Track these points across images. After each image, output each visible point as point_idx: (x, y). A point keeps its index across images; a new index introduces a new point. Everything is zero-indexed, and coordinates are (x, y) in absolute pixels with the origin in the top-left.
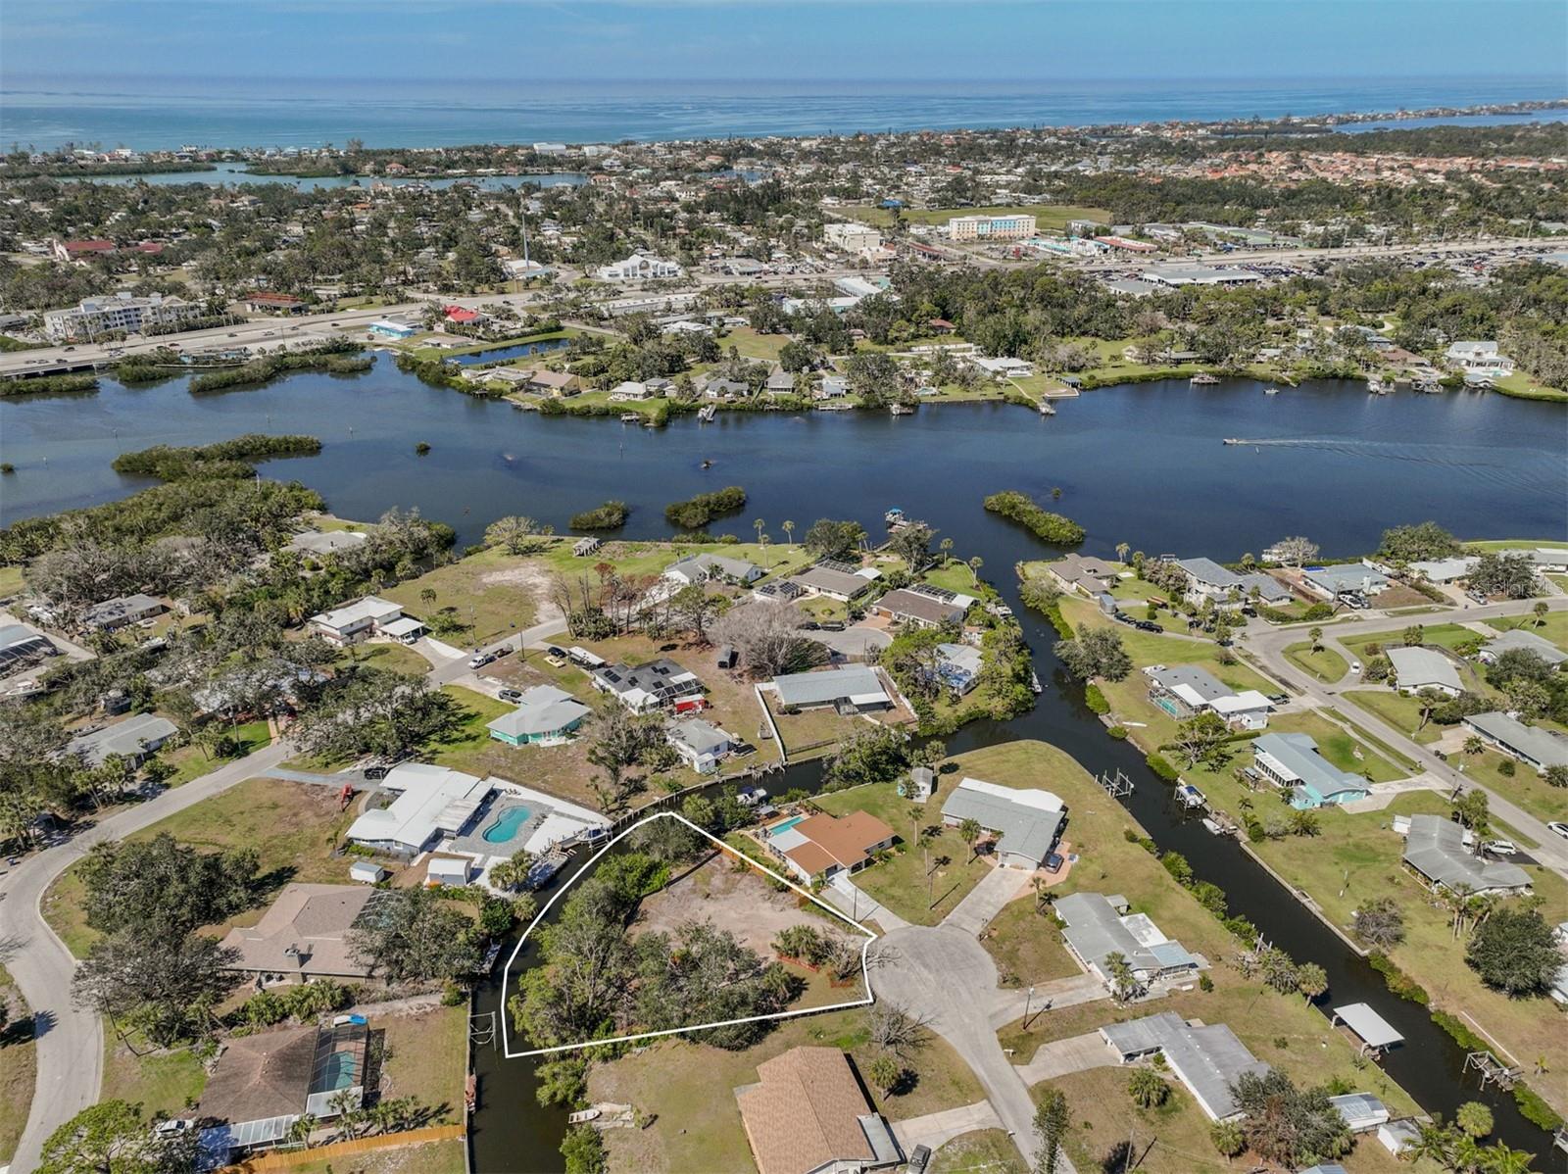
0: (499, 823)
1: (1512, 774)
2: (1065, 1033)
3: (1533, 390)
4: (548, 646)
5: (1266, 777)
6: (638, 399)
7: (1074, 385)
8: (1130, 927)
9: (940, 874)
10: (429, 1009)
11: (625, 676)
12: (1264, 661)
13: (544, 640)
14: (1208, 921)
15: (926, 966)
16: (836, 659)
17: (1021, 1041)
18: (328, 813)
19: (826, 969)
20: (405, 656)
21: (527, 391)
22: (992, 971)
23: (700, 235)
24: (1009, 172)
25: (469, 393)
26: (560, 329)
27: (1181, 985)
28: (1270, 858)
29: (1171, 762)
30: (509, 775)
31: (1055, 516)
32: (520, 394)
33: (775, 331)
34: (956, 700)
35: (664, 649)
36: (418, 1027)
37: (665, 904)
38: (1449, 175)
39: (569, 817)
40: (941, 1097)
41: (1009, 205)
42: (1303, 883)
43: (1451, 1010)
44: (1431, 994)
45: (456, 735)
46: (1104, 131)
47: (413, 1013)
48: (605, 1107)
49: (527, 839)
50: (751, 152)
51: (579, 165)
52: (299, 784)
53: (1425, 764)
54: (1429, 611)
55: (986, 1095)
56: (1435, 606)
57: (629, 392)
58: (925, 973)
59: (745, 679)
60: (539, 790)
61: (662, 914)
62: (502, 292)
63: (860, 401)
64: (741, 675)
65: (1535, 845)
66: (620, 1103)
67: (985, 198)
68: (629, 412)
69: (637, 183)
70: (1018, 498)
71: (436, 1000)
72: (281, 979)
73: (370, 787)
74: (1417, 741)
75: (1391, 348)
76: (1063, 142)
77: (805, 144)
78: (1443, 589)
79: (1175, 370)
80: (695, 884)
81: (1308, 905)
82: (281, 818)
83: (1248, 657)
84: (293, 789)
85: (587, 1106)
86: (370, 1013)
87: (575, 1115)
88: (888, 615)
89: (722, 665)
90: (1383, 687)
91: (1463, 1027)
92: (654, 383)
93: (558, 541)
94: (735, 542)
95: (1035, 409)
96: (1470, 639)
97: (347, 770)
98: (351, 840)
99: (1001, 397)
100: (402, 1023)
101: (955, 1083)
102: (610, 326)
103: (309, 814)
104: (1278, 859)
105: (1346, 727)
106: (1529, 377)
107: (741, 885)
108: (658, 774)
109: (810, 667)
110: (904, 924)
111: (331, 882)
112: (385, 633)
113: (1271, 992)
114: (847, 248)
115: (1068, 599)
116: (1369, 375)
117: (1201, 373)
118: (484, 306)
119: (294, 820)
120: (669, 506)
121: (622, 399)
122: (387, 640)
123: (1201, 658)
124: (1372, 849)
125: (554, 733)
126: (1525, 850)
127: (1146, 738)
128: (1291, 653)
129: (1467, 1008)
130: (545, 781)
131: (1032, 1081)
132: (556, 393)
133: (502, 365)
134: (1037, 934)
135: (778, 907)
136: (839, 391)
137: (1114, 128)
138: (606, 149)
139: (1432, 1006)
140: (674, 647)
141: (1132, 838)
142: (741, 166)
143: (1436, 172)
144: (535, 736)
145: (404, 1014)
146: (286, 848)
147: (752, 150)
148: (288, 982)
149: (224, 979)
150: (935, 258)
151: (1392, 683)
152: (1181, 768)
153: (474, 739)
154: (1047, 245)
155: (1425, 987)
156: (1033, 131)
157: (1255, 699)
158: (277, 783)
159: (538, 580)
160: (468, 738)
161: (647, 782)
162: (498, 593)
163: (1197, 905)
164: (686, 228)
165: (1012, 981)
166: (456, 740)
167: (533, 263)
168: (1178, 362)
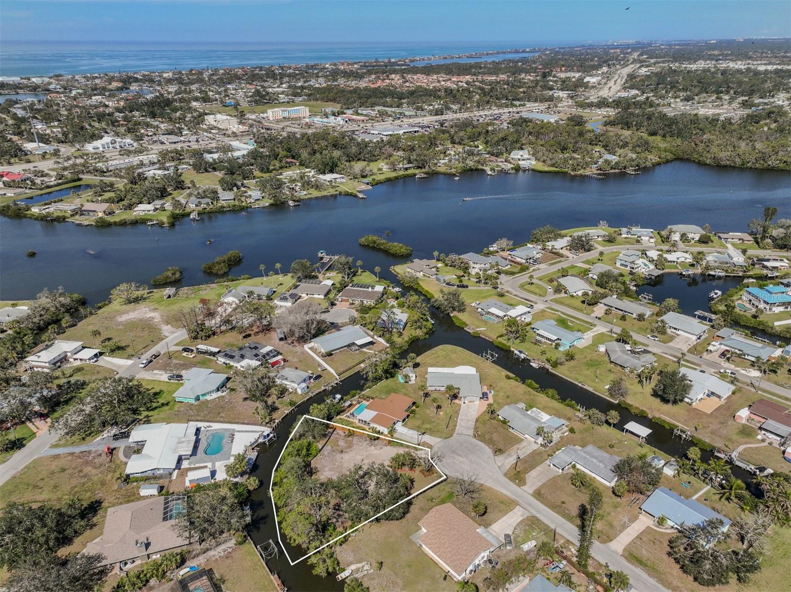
0: (209, 445)
1: (625, 320)
2: (532, 467)
3: (546, 169)
4: (180, 348)
5: (544, 340)
6: (151, 212)
7: (368, 184)
8: (533, 415)
9: (441, 413)
10: (230, 550)
11: (237, 354)
12: (515, 293)
13: (176, 345)
14: (556, 405)
15: (460, 456)
16: (335, 326)
17: (517, 475)
18: (101, 465)
19: (418, 469)
20: (97, 370)
21: (81, 215)
22: (488, 450)
23: (135, 125)
24: (278, 87)
25: (42, 220)
26: (80, 179)
27: (563, 433)
28: (562, 372)
29: (505, 342)
30: (199, 418)
31: (395, 244)
32: (77, 217)
33: (207, 171)
34: (400, 334)
35: (244, 337)
36: (229, 561)
37: (323, 461)
38: (467, 83)
39: (246, 431)
40: (500, 511)
41: (288, 102)
42: (581, 380)
43: (657, 416)
44: (648, 411)
45: (154, 405)
46: (312, 66)
47: (222, 554)
48: (353, 567)
49: (231, 448)
50: (136, 80)
51: (35, 88)
52: (72, 454)
53: (595, 323)
54: (561, 261)
55: (517, 504)
56: (562, 259)
57: (143, 209)
58: (461, 459)
59: (296, 343)
60: (221, 422)
61: (325, 466)
62: (29, 162)
63: (272, 201)
64: (293, 343)
65: (647, 346)
66: (361, 562)
67: (276, 99)
68: (151, 220)
69: (78, 98)
70: (375, 238)
71: (232, 543)
72: (134, 562)
73: (121, 444)
74: (587, 314)
75: (487, 156)
76: (297, 72)
77: (165, 75)
78: (561, 252)
79: (406, 173)
80: (332, 448)
81: (588, 388)
82: (71, 476)
83: (507, 292)
84: (70, 458)
85: (344, 570)
86: (198, 563)
87: (339, 576)
88: (347, 301)
89: (281, 339)
90: (563, 295)
91: (664, 421)
92: (158, 203)
93: (151, 292)
94: (249, 278)
95: (355, 196)
96: (583, 270)
97: (98, 439)
98: (128, 476)
99: (338, 192)
100: (219, 562)
101: (502, 502)
102: (111, 176)
103: (89, 468)
104: (567, 373)
105: (559, 313)
106: (542, 164)
107: (354, 442)
108: (280, 399)
109: (325, 332)
110: (439, 440)
111: (128, 502)
112: (75, 359)
113: (596, 427)
114: (220, 127)
115: (421, 280)
116: (485, 168)
117: (419, 174)
118: (23, 170)
119: (81, 474)
120: (204, 266)
121: (141, 214)
122: (78, 363)
123: (490, 296)
124: (597, 360)
125: (213, 391)
126: (646, 348)
127: (489, 334)
128: (522, 286)
129: (662, 413)
130: (221, 417)
131: (531, 491)
132: (101, 215)
133: (55, 202)
134: (496, 428)
135: (378, 448)
136: (259, 198)
137: (316, 65)
138: (46, 80)
139: (650, 416)
140: (249, 335)
141: (508, 378)
142: (134, 87)
143: (462, 82)
144: (203, 395)
145: (217, 557)
146: (86, 491)
147: (137, 78)
148: (138, 562)
149: (95, 574)
150: (268, 129)
151: (566, 293)
152: (509, 344)
153: (167, 404)
154: (317, 120)
155: (645, 409)
156: (280, 67)
157: (521, 309)
158: (57, 457)
159: (152, 314)
160: (163, 405)
161: (277, 404)
162: (131, 326)
163: (549, 399)
164: (125, 121)
165: (498, 451)
166: (156, 408)
167: (41, 144)
168: (406, 169)
